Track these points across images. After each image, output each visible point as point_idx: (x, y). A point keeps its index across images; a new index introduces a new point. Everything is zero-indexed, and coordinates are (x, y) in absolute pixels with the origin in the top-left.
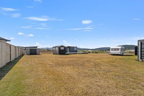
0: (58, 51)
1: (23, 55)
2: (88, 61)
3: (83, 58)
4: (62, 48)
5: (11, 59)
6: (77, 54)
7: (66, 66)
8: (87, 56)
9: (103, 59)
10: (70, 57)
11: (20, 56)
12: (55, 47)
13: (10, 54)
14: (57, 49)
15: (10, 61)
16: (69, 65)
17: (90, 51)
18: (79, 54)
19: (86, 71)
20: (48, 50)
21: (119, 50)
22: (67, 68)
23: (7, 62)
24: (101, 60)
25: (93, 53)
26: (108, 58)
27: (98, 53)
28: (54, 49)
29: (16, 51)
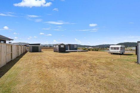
0: (58, 49)
1: (26, 52)
2: (85, 62)
3: (82, 57)
4: (62, 46)
5: (12, 58)
6: (76, 51)
7: (61, 68)
8: (86, 55)
9: (101, 59)
10: (69, 56)
11: (23, 53)
12: (56, 45)
13: (12, 53)
14: (57, 46)
15: (12, 60)
16: (65, 66)
17: (91, 48)
18: (79, 51)
19: (80, 75)
20: (51, 47)
21: (118, 49)
22: (61, 71)
23: (7, 62)
24: (98, 61)
25: (93, 50)
26: (107, 58)
27: (98, 51)
28: (55, 46)
29: (18, 50)
